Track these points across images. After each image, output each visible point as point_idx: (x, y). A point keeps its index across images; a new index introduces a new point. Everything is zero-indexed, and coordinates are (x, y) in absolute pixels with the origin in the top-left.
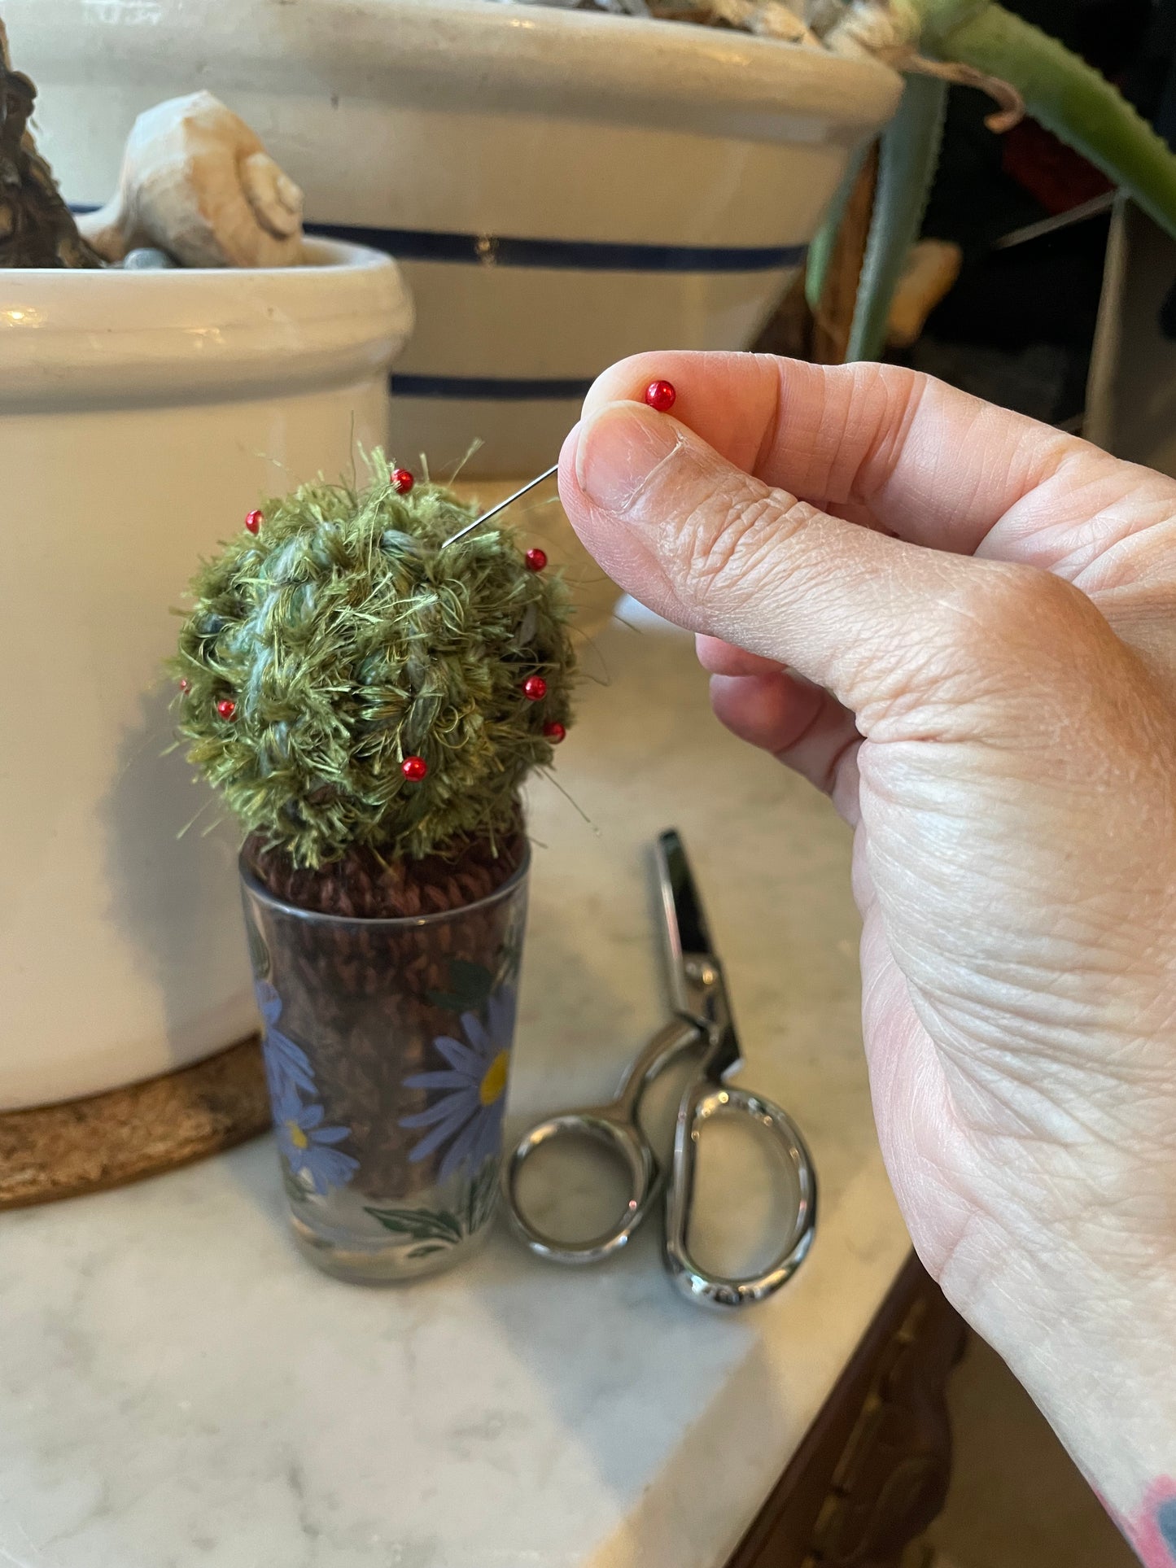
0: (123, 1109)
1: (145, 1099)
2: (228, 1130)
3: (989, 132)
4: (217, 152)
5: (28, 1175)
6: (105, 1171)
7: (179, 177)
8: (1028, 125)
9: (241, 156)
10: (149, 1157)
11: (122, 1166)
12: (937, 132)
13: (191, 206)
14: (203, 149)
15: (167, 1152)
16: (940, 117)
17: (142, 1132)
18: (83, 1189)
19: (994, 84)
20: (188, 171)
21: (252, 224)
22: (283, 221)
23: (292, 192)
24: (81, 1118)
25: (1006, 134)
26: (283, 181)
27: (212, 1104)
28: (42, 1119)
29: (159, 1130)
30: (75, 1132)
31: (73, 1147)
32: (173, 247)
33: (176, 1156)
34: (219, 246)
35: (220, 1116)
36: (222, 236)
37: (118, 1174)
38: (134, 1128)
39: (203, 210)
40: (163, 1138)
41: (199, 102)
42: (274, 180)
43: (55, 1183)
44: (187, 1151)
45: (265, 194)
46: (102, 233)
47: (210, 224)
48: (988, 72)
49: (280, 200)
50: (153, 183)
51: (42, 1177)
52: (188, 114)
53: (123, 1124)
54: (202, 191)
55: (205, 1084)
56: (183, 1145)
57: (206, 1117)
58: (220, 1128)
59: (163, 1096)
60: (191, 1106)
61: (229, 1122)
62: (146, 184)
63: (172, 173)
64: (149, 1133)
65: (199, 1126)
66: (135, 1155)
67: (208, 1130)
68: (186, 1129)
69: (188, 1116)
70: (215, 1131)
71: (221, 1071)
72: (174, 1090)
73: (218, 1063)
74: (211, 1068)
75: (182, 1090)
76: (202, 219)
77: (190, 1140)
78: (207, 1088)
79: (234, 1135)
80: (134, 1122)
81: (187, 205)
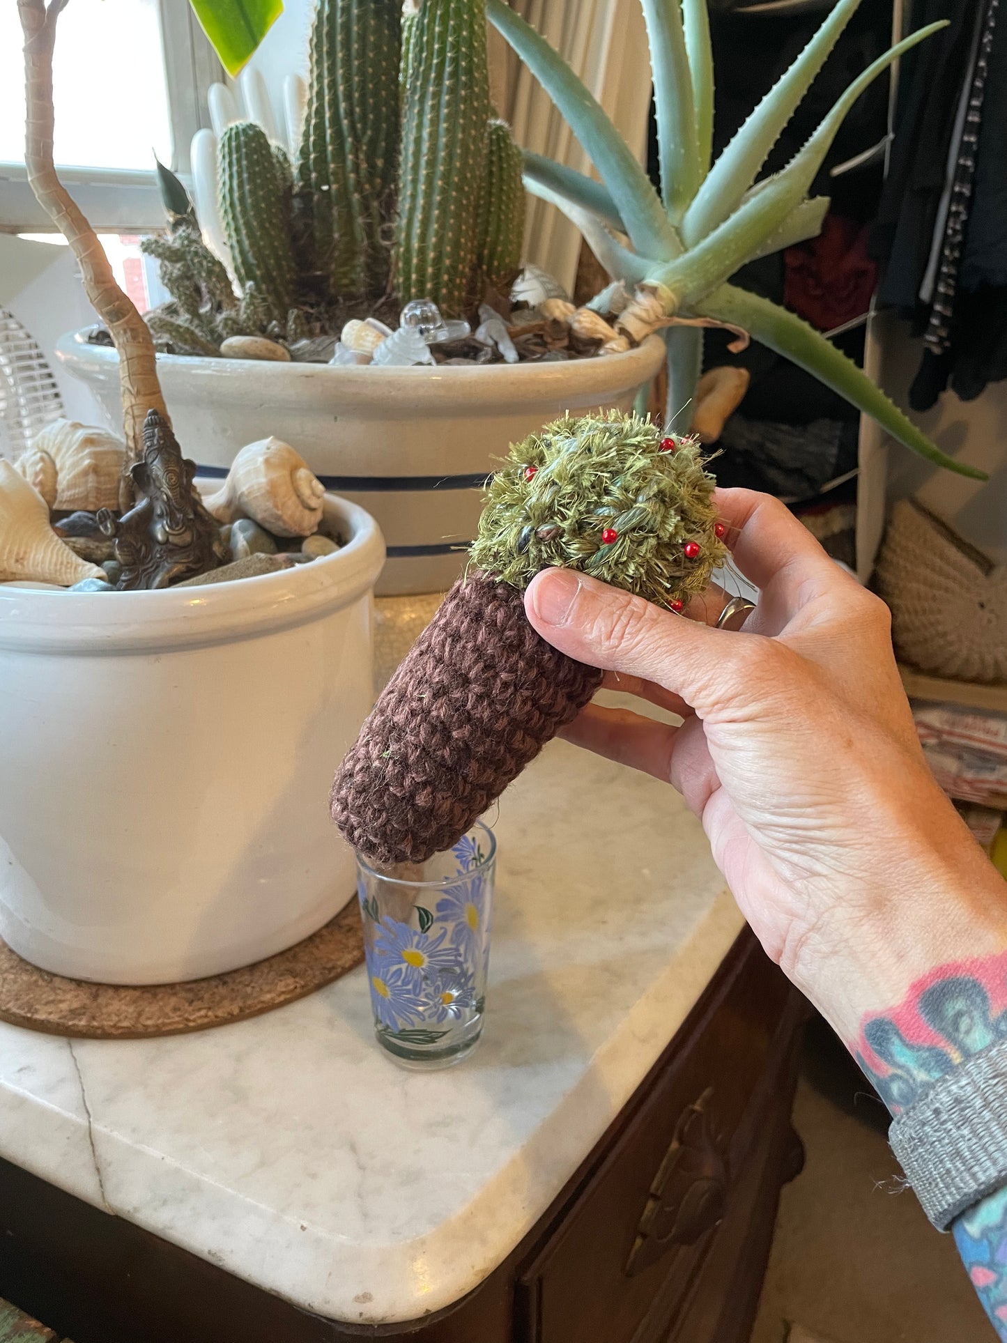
0: (246, 978)
2: (303, 987)
4: (280, 474)
5: (203, 1013)
6: (241, 1010)
7: (263, 491)
9: (293, 472)
10: (263, 1002)
11: (249, 1007)
13: (270, 505)
14: (275, 475)
17: (258, 989)
18: (231, 1020)
19: (731, 326)
20: (268, 488)
21: (300, 508)
22: (315, 502)
23: (320, 489)
24: (225, 983)
27: (293, 974)
28: (204, 984)
29: (266, 988)
30: (222, 990)
31: (223, 998)
32: (260, 522)
33: (277, 1001)
34: (284, 522)
35: (298, 980)
36: (285, 518)
37: (248, 1011)
38: (253, 987)
39: (276, 506)
40: (269, 992)
41: (269, 443)
43: (216, 1017)
44: (282, 998)
45: (306, 492)
46: (218, 509)
47: (279, 513)
48: (724, 322)
49: (314, 494)
50: (249, 493)
51: (210, 1013)
52: (265, 452)
53: (248, 985)
54: (275, 497)
55: (288, 963)
56: (279, 995)
57: (290, 981)
58: (298, 985)
59: (266, 971)
60: (282, 975)
61: (302, 983)
62: (246, 493)
63: (259, 489)
64: (261, 990)
65: (287, 985)
66: (256, 1001)
67: (292, 987)
68: (281, 987)
69: (281, 981)
70: (296, 988)
71: (295, 956)
72: (271, 966)
73: (293, 952)
74: (289, 955)
75: (275, 967)
76: (276, 511)
77: (283, 993)
78: (288, 965)
79: (305, 989)
80: (253, 985)
81: (268, 504)
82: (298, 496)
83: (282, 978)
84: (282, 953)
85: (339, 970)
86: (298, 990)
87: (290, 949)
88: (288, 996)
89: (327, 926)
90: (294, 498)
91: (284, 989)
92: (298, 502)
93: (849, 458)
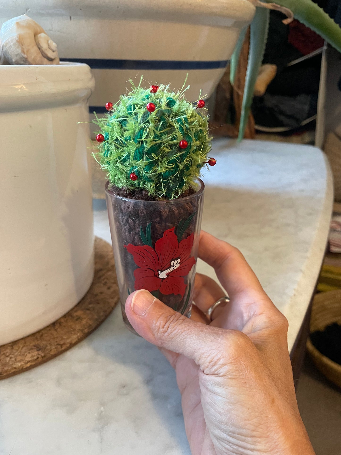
0: (8, 351)
1: (16, 348)
2: (43, 357)
3: (283, 24)
4: (27, 33)
7: (15, 41)
8: (295, 21)
9: (36, 35)
10: (15, 368)
11: (6, 372)
12: (267, 26)
13: (19, 51)
14: (22, 32)
15: (21, 366)
16: (268, 21)
17: (13, 359)
19: (284, 10)
20: (17, 39)
21: (40, 55)
22: (50, 54)
23: (54, 45)
25: (288, 25)
26: (50, 41)
27: (38, 348)
29: (19, 358)
33: (24, 367)
34: (29, 63)
35: (40, 352)
38: (11, 358)
39: (23, 51)
40: (20, 361)
41: (24, 18)
42: (48, 41)
44: (29, 365)
45: (44, 46)
47: (25, 56)
48: (282, 6)
49: (49, 48)
50: (7, 44)
52: (17, 21)
53: (7, 356)
54: (22, 45)
55: (36, 341)
56: (27, 363)
57: (35, 353)
58: (40, 356)
59: (21, 346)
60: (32, 349)
61: (43, 354)
62: (4, 44)
63: (12, 40)
64: (15, 359)
65: (33, 356)
66: (10, 368)
67: (35, 358)
68: (28, 358)
69: (29, 353)
70: (38, 358)
71: (42, 335)
72: (25, 343)
73: (41, 333)
74: (38, 336)
75: (28, 344)
76: (23, 54)
77: (29, 361)
78: (36, 342)
79: (45, 359)
80: (11, 356)
81: (18, 50)
82: (39, 49)
83: (30, 351)
84: (34, 334)
85: (68, 345)
86: (40, 360)
87: (39, 332)
88: (33, 364)
89: (65, 316)
90: (36, 48)
91: (30, 359)
92: (38, 51)
93: (313, 110)
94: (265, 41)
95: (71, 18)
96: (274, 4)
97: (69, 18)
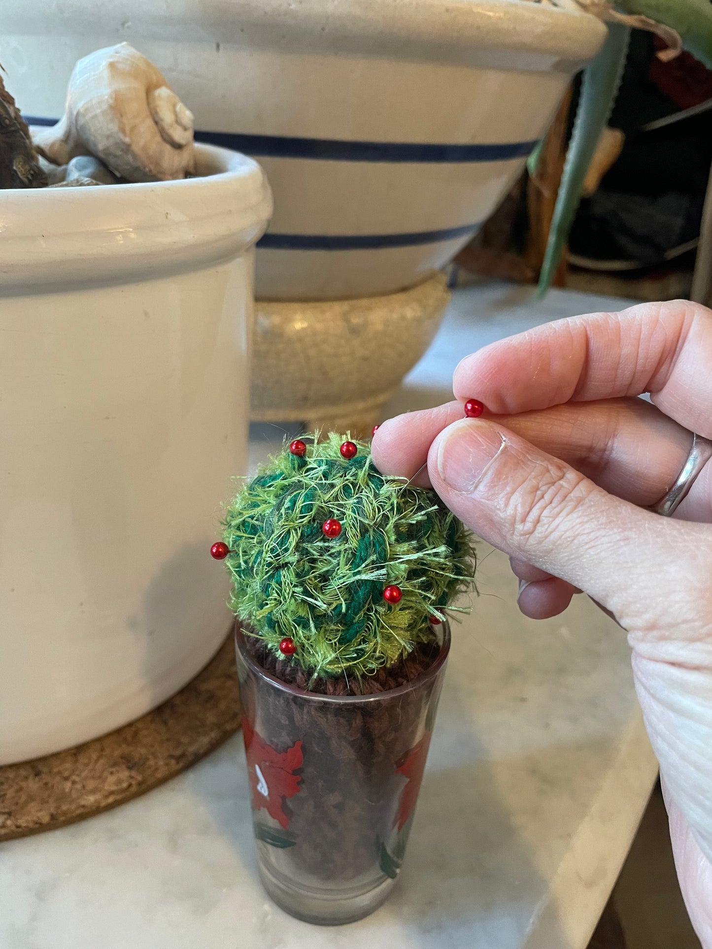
0: (66, 767)
1: (83, 759)
2: (140, 784)
3: (658, 61)
4: (133, 87)
6: (53, 817)
7: (105, 107)
8: (684, 58)
9: (149, 90)
10: (83, 806)
11: (64, 813)
12: (623, 61)
13: (114, 127)
14: (121, 85)
15: (96, 801)
16: (625, 50)
17: (79, 786)
19: (663, 30)
20: (111, 102)
21: (158, 138)
22: (180, 135)
23: (187, 115)
24: (38, 774)
25: (670, 63)
26: (180, 107)
27: (129, 763)
28: (11, 774)
29: (91, 784)
30: (33, 785)
31: (31, 798)
32: (102, 155)
33: (103, 804)
34: (135, 156)
35: (134, 773)
36: (136, 148)
37: (62, 818)
38: (74, 783)
39: (123, 130)
40: (94, 791)
41: (122, 50)
42: (174, 106)
43: (18, 827)
44: (111, 800)
45: (167, 117)
47: (127, 140)
48: (659, 21)
49: (178, 121)
50: (87, 110)
51: (9, 822)
52: (111, 60)
53: (66, 779)
54: (122, 116)
55: (124, 746)
56: (107, 797)
57: (124, 774)
58: (134, 783)
59: (94, 756)
60: (115, 764)
61: (140, 778)
62: (82, 110)
63: (99, 103)
64: (84, 787)
65: (119, 781)
66: (73, 807)
67: (125, 785)
68: (110, 783)
69: (112, 773)
70: (130, 785)
71: (136, 734)
72: (102, 750)
73: (134, 729)
74: (128, 734)
75: (108, 751)
76: (121, 136)
77: (112, 793)
78: (125, 749)
79: (144, 787)
80: (74, 777)
81: (111, 126)
82: (156, 123)
83: (114, 770)
84: (119, 731)
85: (191, 758)
86: (134, 789)
87: (130, 725)
88: (119, 797)
89: (183, 691)
90: (149, 122)
91: (114, 788)
92: (154, 128)
94: (615, 92)
95: (218, 46)
96: (643, 17)
97: (214, 46)
